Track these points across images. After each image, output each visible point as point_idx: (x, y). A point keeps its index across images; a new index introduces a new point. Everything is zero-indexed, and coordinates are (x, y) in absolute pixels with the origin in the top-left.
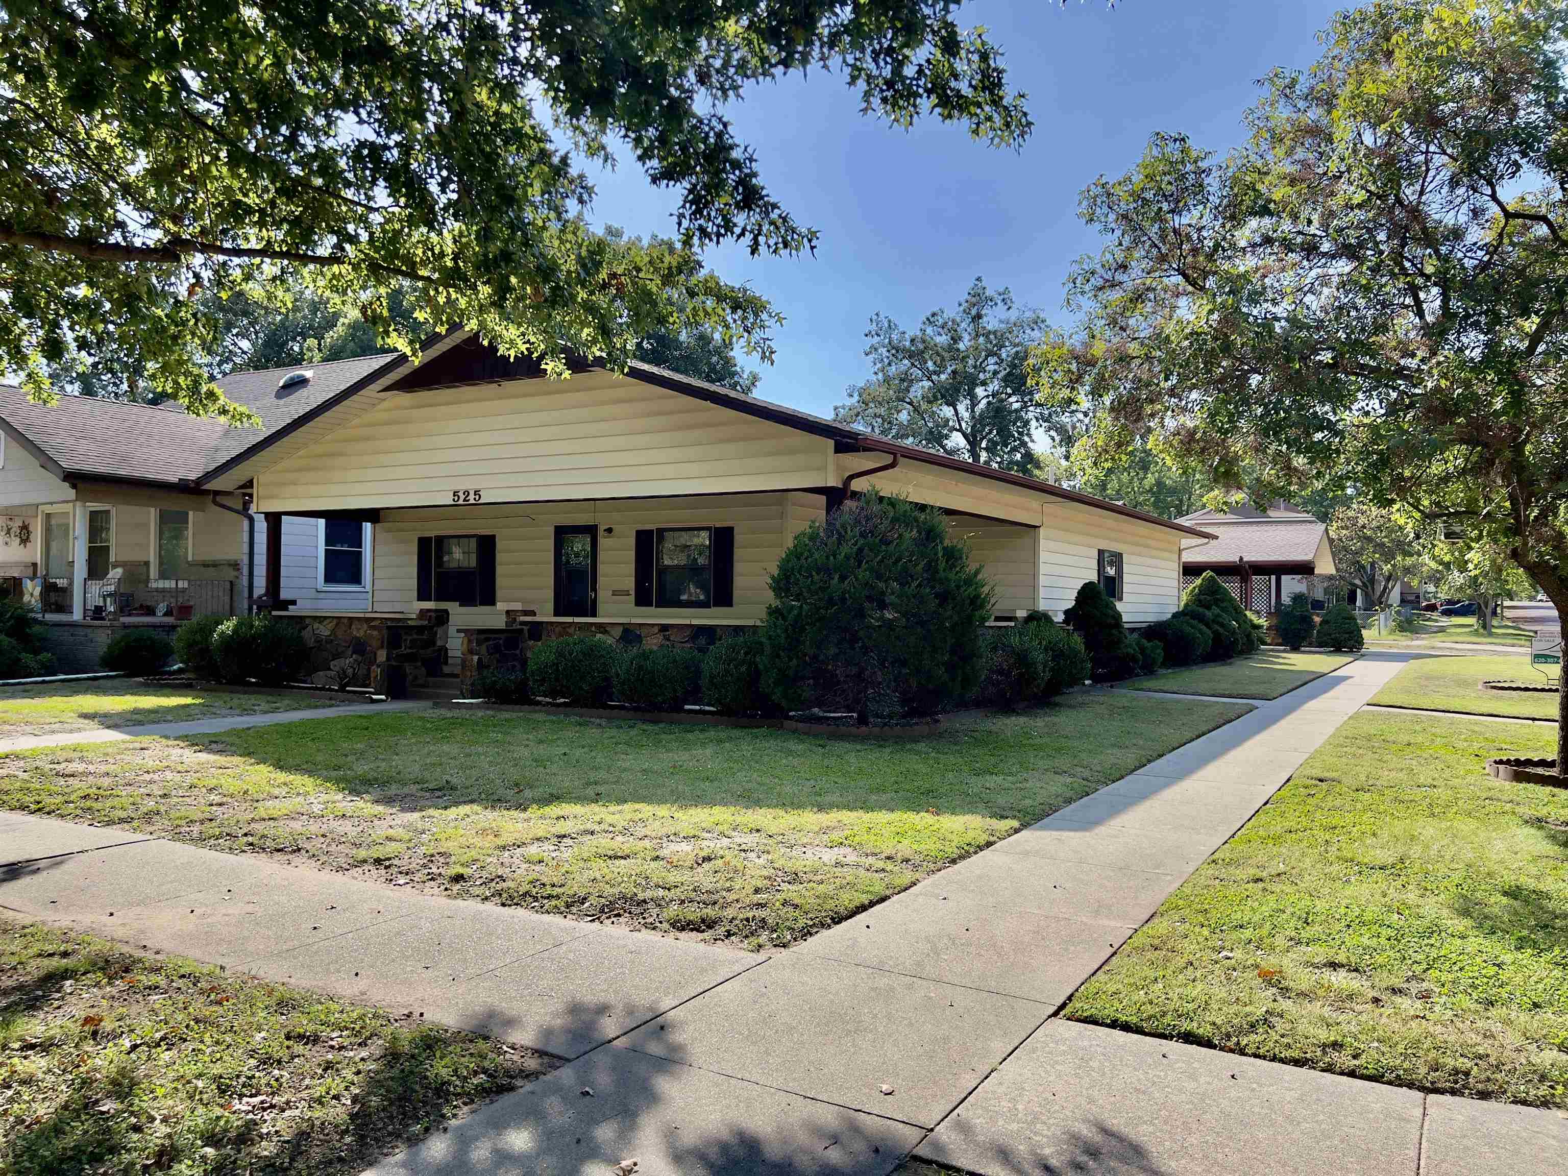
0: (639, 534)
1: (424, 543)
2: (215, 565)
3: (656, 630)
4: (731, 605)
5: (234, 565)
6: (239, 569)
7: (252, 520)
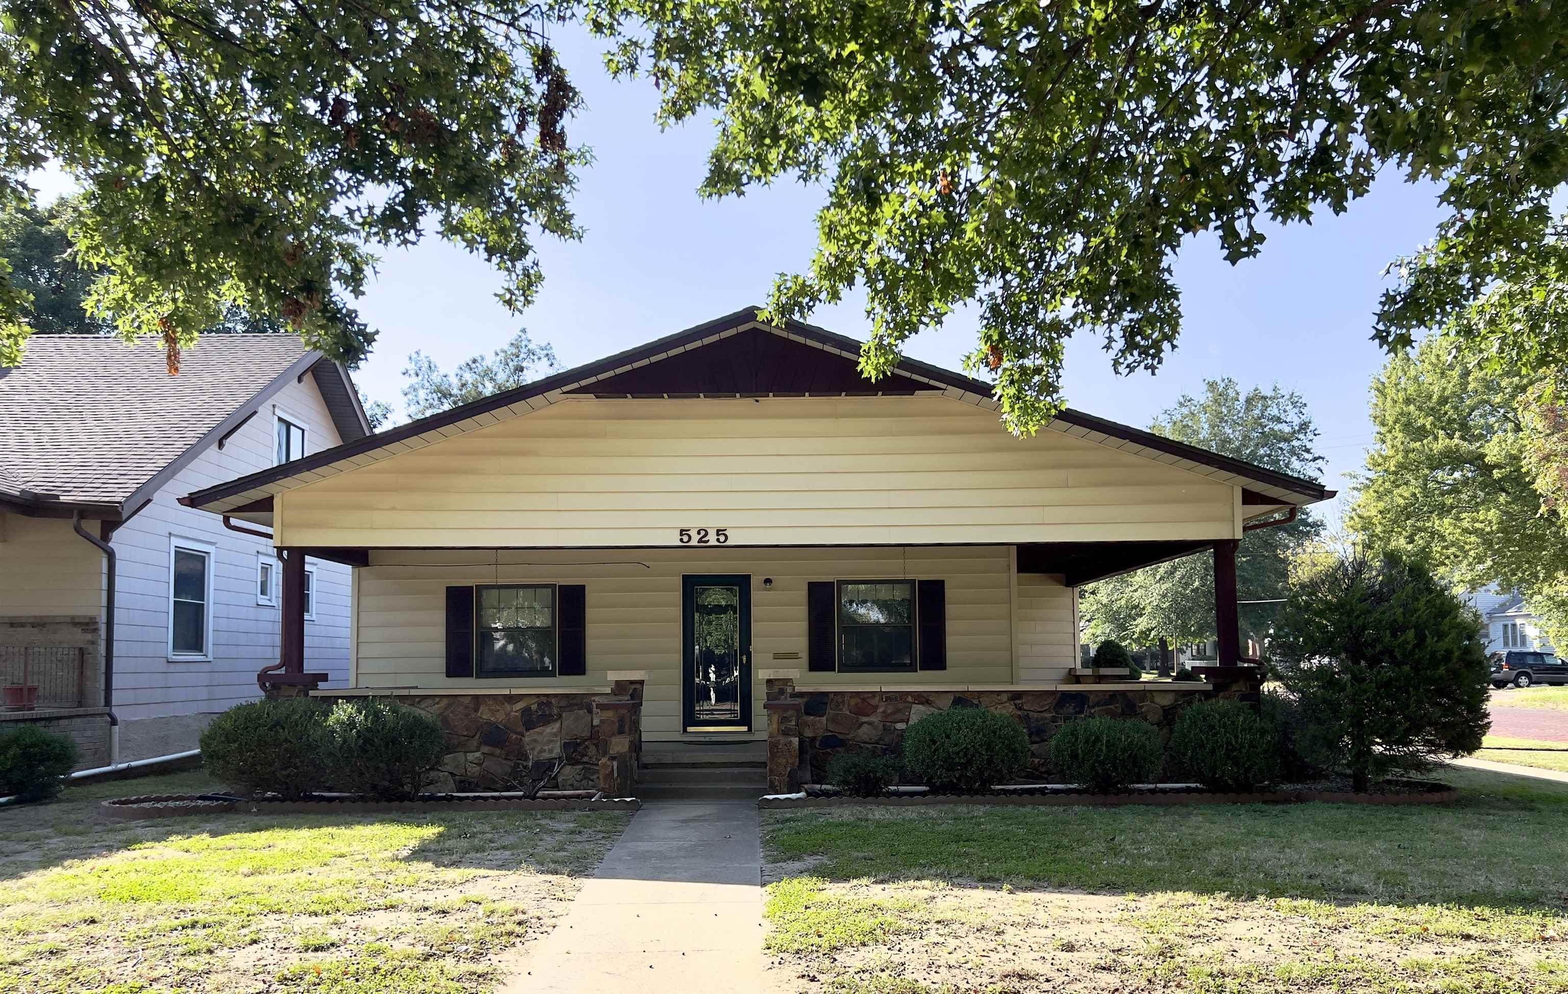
0: (812, 586)
1: (453, 593)
2: (39, 624)
3: (1004, 697)
4: (944, 668)
5: (87, 624)
6: (96, 630)
7: (111, 556)
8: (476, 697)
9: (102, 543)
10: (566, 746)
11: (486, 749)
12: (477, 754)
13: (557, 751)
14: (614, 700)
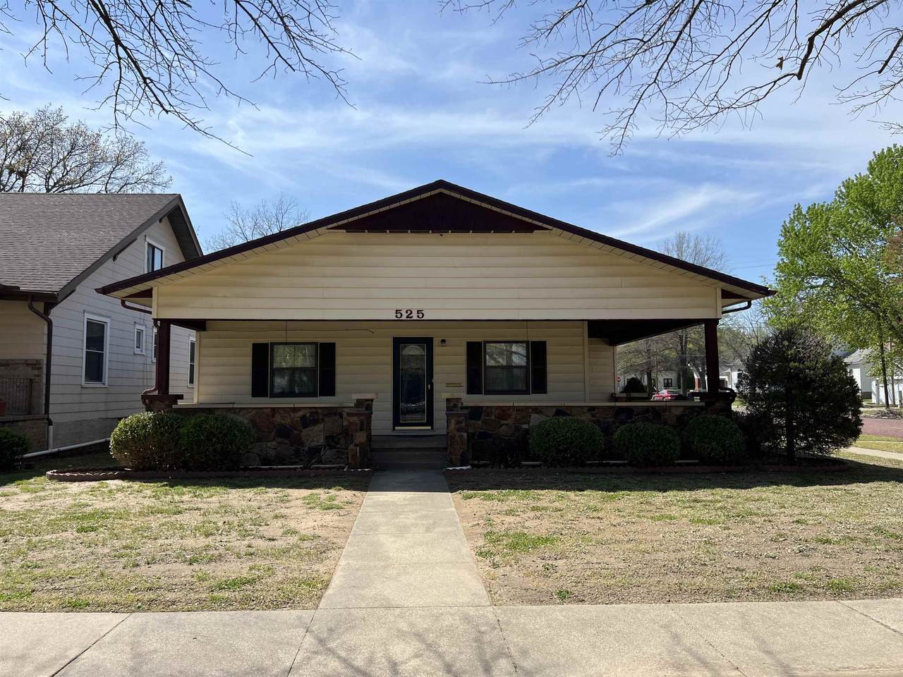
1: (256, 347)
2: (5, 364)
4: (546, 392)
5: (35, 364)
6: (40, 368)
7: (50, 324)
8: (273, 409)
9: (45, 316)
10: (327, 438)
11: (279, 440)
12: (274, 443)
13: (322, 441)
14: (355, 411)
